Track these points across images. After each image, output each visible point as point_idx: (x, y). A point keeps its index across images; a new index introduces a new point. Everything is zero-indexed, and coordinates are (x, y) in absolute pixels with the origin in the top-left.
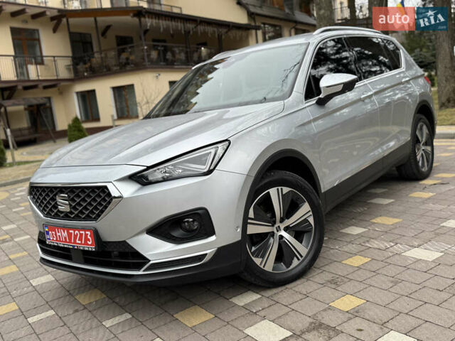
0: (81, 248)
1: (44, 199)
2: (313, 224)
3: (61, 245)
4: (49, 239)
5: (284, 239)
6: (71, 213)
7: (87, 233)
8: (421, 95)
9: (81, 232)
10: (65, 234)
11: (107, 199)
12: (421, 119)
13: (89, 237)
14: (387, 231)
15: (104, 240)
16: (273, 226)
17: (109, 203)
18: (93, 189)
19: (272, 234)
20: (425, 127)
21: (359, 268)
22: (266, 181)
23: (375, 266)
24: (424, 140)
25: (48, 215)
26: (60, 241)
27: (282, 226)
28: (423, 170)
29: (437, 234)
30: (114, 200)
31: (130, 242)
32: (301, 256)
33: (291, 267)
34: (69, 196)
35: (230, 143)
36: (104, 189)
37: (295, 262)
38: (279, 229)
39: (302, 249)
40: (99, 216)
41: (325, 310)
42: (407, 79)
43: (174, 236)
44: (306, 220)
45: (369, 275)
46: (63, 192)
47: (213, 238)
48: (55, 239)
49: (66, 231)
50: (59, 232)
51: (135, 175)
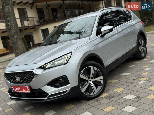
0: (25, 92)
1: (11, 77)
3: (18, 92)
4: (13, 91)
6: (21, 81)
7: (27, 87)
9: (25, 87)
10: (19, 88)
12: (140, 37)
15: (33, 89)
17: (34, 76)
18: (28, 72)
25: (12, 82)
26: (17, 91)
30: (35, 75)
31: (41, 88)
34: (20, 75)
35: (72, 53)
36: (32, 72)
40: (30, 81)
42: (134, 24)
43: (56, 85)
46: (17, 74)
47: (69, 85)
48: (15, 90)
49: (19, 87)
50: (17, 88)
51: (41, 66)
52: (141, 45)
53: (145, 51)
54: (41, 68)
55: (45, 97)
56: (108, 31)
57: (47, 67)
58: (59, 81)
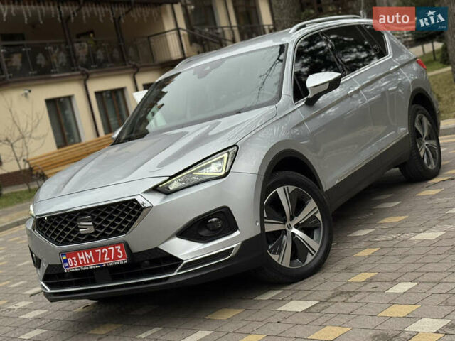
0: (111, 264)
1: (60, 227)
2: (321, 220)
3: (84, 269)
4: (69, 266)
5: (296, 236)
6: (96, 233)
7: (117, 247)
8: (414, 82)
9: (110, 248)
10: (90, 255)
11: (136, 210)
12: (418, 110)
13: (119, 251)
14: (394, 227)
15: (133, 252)
16: (284, 224)
17: (139, 214)
18: (120, 204)
19: (285, 232)
20: (425, 119)
21: (370, 256)
22: (273, 181)
23: (384, 252)
24: (426, 134)
26: (83, 264)
27: (293, 224)
28: (430, 167)
29: (443, 220)
30: (144, 211)
31: (160, 247)
32: (314, 251)
33: (307, 262)
34: (93, 217)
35: (238, 148)
36: (133, 203)
37: (310, 258)
38: (290, 227)
39: (314, 244)
40: (128, 229)
41: (344, 285)
42: (396, 67)
43: (202, 236)
44: (314, 217)
45: (378, 258)
46: (86, 215)
47: (237, 233)
48: (76, 265)
49: (90, 252)
50: (81, 256)
51: (157, 186)
52: (422, 134)
53: (437, 151)
54: (155, 189)
55: (173, 269)
56: (327, 87)
57: (172, 188)
58: (208, 225)
